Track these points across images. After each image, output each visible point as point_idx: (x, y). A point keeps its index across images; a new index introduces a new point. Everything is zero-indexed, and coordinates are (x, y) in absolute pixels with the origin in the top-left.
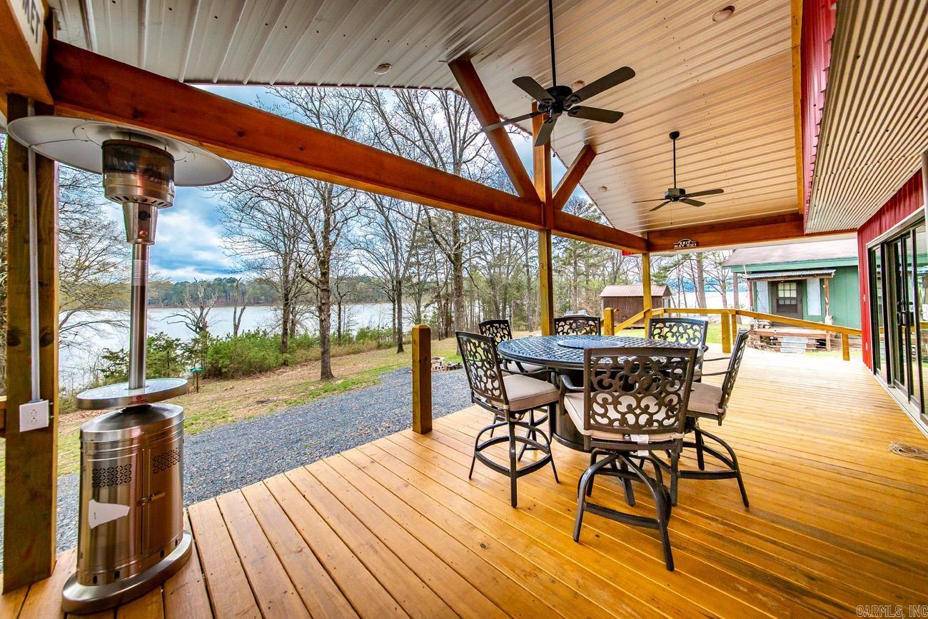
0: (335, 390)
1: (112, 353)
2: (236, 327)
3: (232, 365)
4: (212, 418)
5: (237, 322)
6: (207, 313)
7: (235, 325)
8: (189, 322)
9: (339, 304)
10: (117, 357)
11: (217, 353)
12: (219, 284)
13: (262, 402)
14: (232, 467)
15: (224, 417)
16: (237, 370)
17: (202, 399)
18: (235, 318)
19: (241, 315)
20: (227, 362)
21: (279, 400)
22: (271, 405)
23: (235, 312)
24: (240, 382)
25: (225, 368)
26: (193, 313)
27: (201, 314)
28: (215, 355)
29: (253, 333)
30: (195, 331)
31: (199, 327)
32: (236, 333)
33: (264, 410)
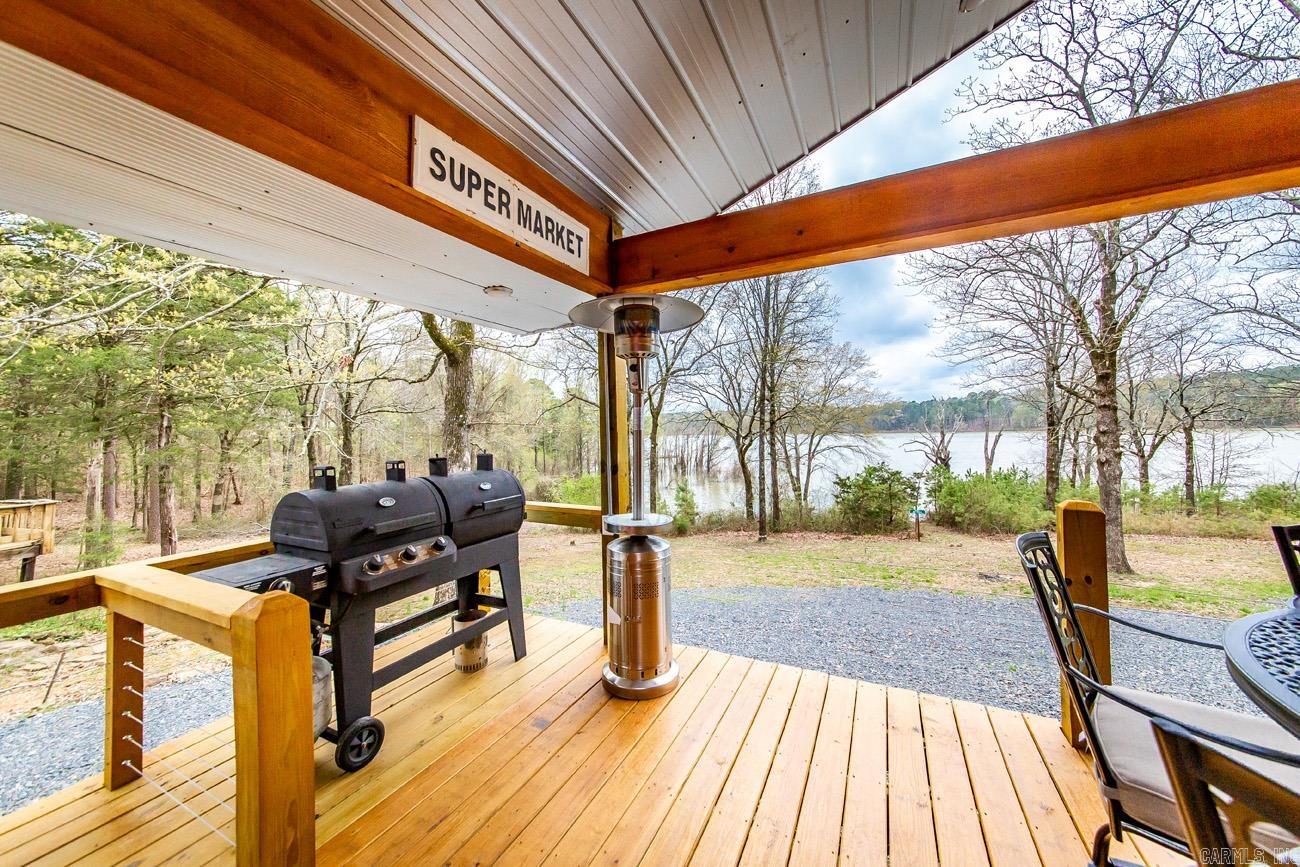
0: (1127, 597)
1: (840, 480)
2: (989, 461)
3: (966, 515)
4: (916, 577)
5: (989, 454)
6: (949, 441)
7: (987, 458)
8: (929, 451)
9: (1188, 431)
10: (845, 484)
11: (951, 495)
12: (974, 401)
13: (986, 577)
14: (900, 647)
15: (928, 581)
16: (973, 523)
17: (918, 549)
18: (986, 449)
19: (995, 446)
20: (961, 509)
21: (1013, 582)
22: (997, 585)
23: (987, 441)
24: (974, 540)
25: (960, 516)
26: (933, 441)
27: (942, 441)
28: (949, 497)
29: (1006, 472)
30: (936, 462)
31: (940, 458)
32: (988, 470)
33: (984, 589)
